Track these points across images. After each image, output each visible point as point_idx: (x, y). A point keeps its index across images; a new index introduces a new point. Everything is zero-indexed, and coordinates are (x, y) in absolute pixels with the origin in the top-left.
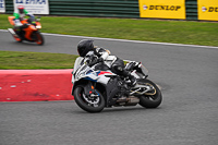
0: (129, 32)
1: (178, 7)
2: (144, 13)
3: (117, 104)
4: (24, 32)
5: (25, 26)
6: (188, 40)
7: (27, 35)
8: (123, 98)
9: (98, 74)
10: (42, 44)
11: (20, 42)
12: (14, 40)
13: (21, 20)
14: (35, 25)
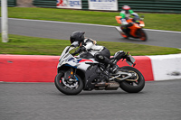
3: (97, 88)
4: (130, 30)
5: (130, 25)
7: (132, 33)
8: (102, 83)
9: (79, 61)
10: (145, 40)
11: (126, 38)
12: (121, 37)
13: (127, 19)
14: (139, 24)
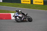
0: (19, 6)
1: (29, 1)
2: (22, 2)
6: (31, 8)
